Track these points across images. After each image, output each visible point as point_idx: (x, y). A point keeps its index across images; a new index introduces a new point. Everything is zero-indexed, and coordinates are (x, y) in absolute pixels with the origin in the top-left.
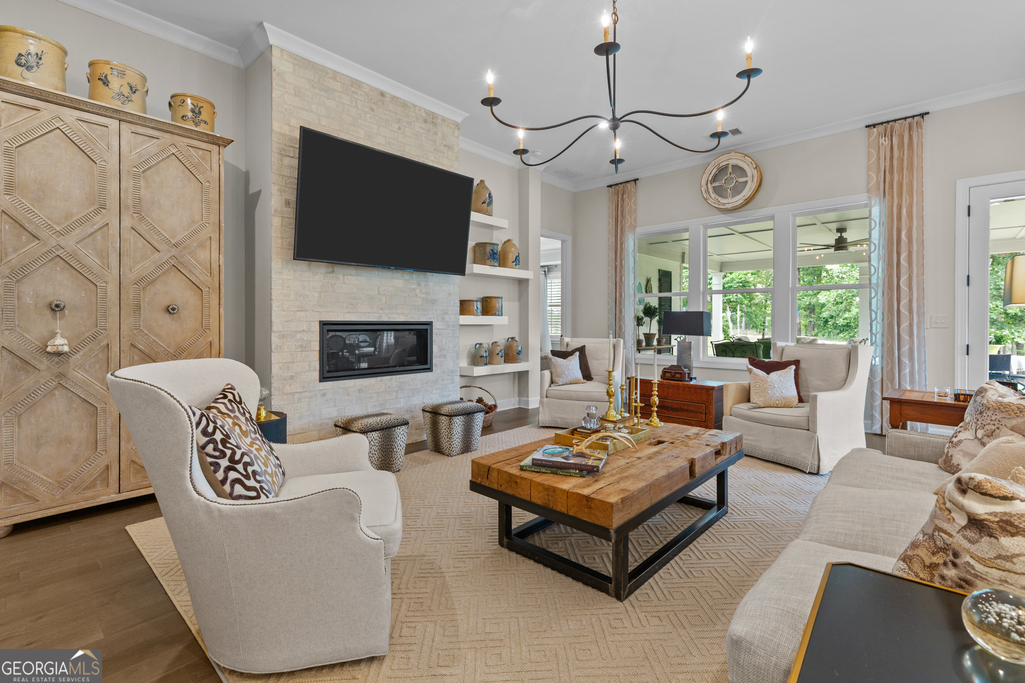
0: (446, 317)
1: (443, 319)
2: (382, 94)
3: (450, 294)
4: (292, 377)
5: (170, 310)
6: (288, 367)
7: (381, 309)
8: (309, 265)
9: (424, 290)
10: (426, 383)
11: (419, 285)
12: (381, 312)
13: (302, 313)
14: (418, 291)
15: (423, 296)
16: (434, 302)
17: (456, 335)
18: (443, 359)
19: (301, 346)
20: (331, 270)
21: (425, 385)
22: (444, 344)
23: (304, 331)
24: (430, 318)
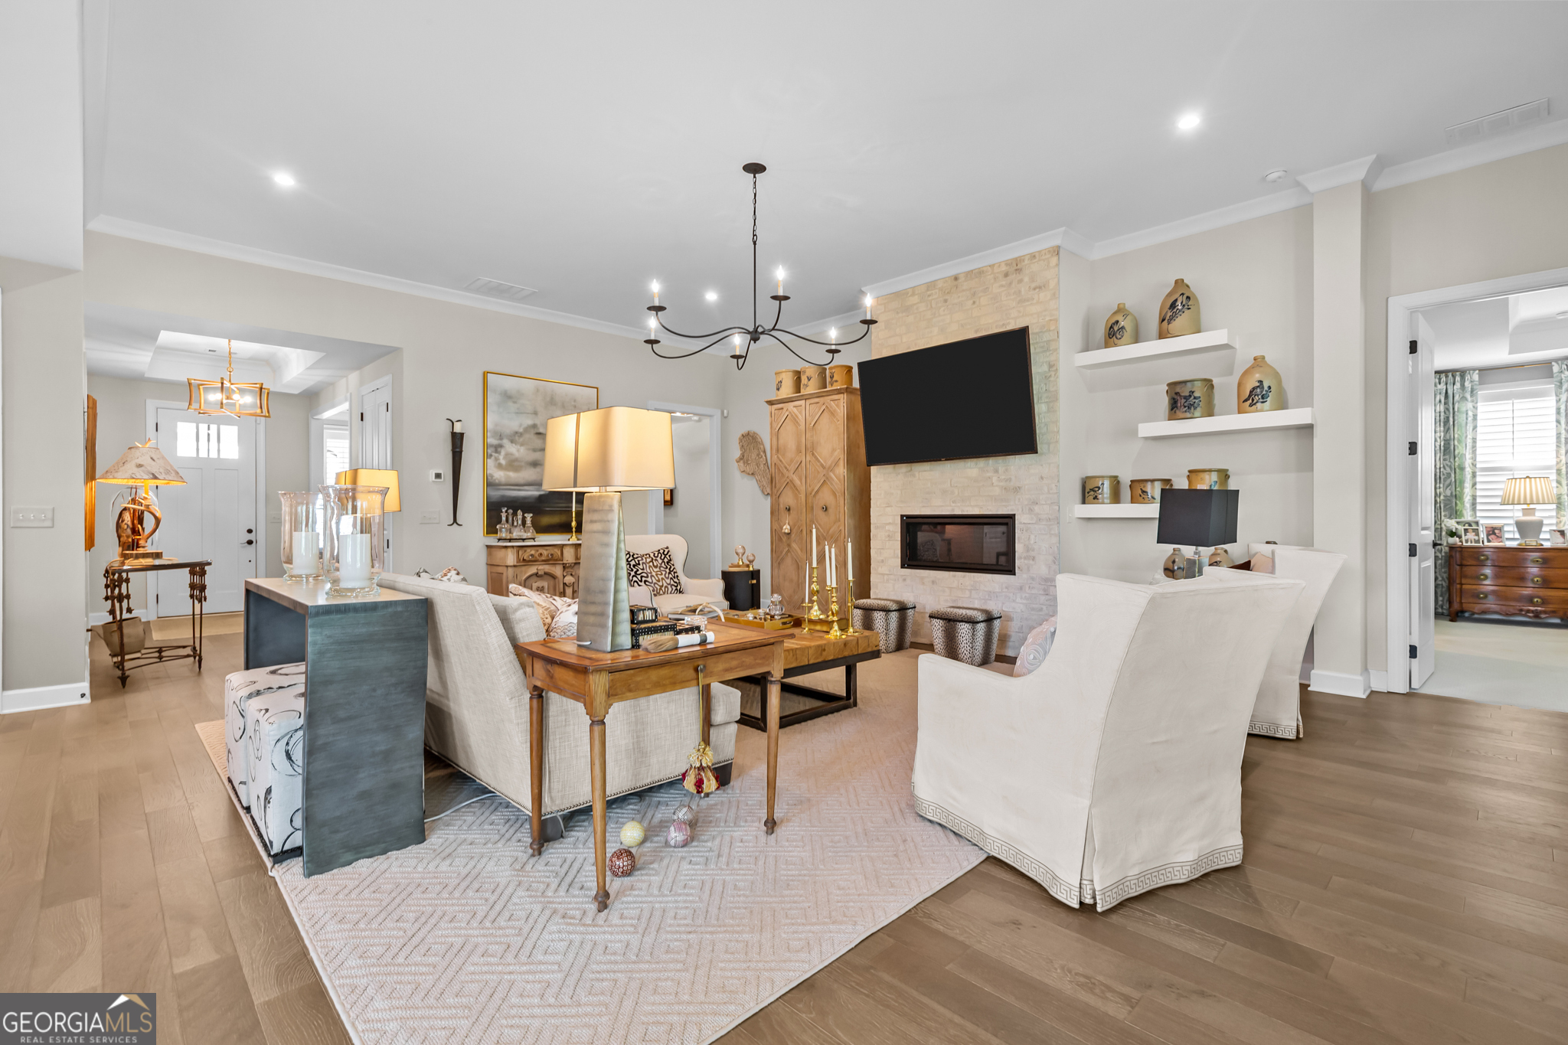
0: (1036, 508)
1: (1031, 510)
2: (956, 279)
3: (1042, 478)
4: (883, 561)
5: (826, 509)
6: (881, 553)
7: (954, 502)
8: (894, 467)
9: (1003, 477)
10: (1006, 588)
11: (996, 471)
12: (953, 505)
13: (889, 509)
14: (995, 479)
15: (1001, 484)
16: (1017, 490)
17: (1053, 532)
18: (1031, 562)
19: (889, 536)
20: (909, 469)
21: (1005, 590)
22: (1032, 542)
23: (890, 524)
24: (1012, 510)
